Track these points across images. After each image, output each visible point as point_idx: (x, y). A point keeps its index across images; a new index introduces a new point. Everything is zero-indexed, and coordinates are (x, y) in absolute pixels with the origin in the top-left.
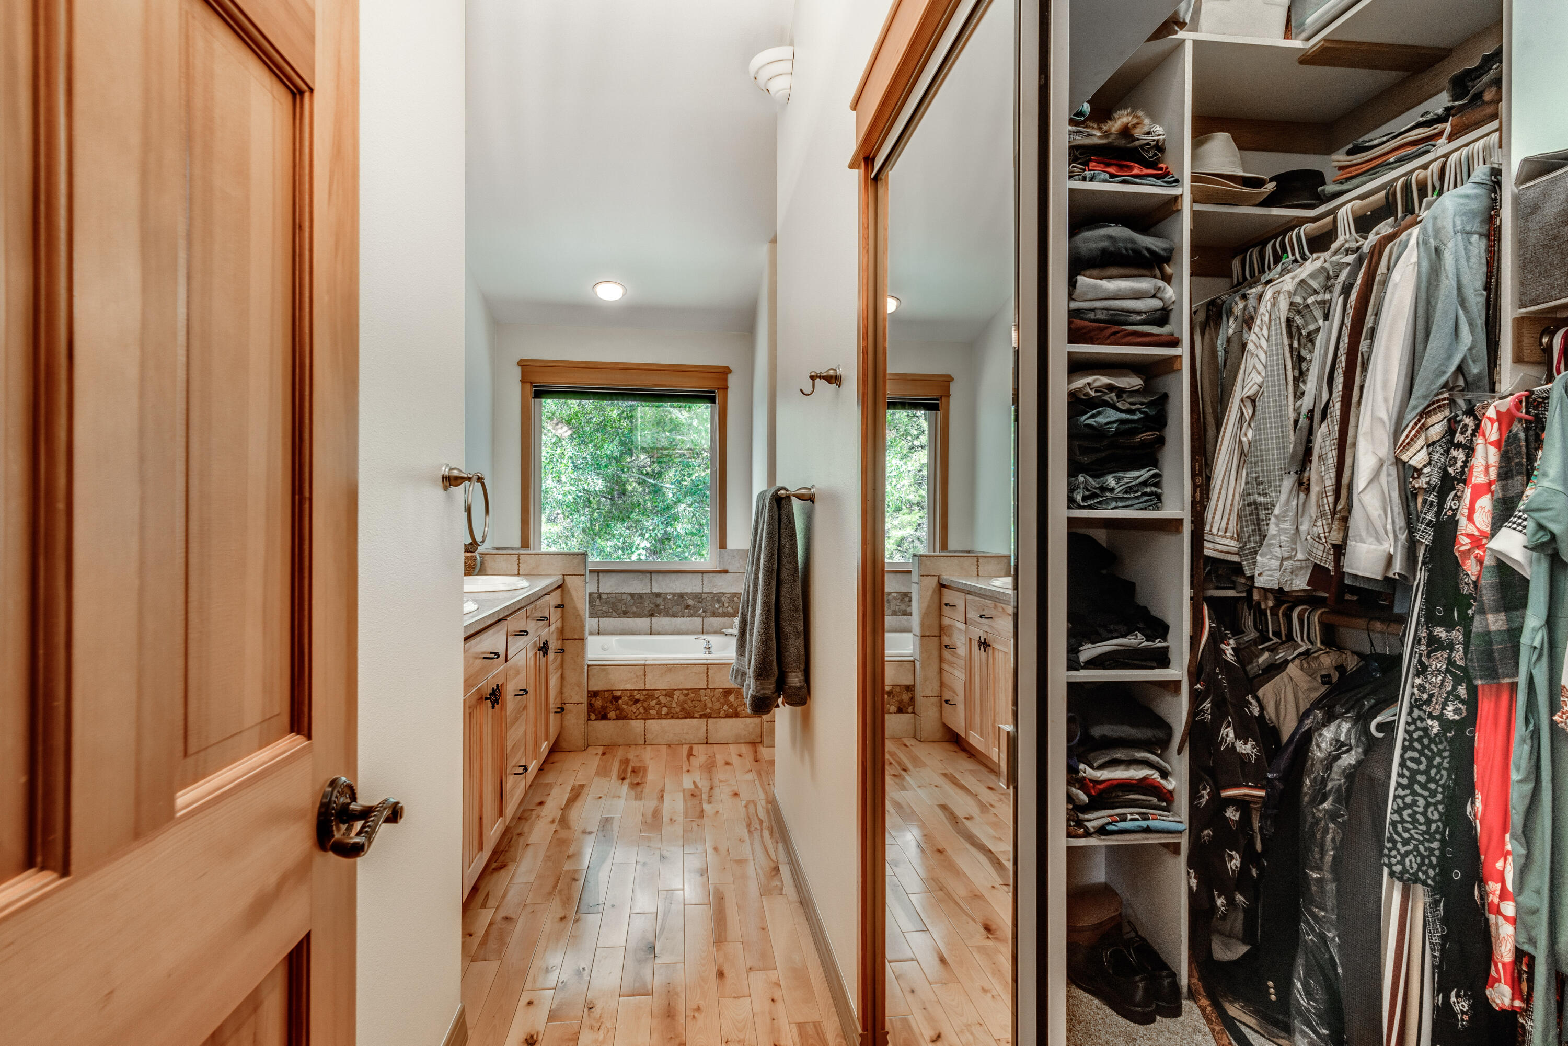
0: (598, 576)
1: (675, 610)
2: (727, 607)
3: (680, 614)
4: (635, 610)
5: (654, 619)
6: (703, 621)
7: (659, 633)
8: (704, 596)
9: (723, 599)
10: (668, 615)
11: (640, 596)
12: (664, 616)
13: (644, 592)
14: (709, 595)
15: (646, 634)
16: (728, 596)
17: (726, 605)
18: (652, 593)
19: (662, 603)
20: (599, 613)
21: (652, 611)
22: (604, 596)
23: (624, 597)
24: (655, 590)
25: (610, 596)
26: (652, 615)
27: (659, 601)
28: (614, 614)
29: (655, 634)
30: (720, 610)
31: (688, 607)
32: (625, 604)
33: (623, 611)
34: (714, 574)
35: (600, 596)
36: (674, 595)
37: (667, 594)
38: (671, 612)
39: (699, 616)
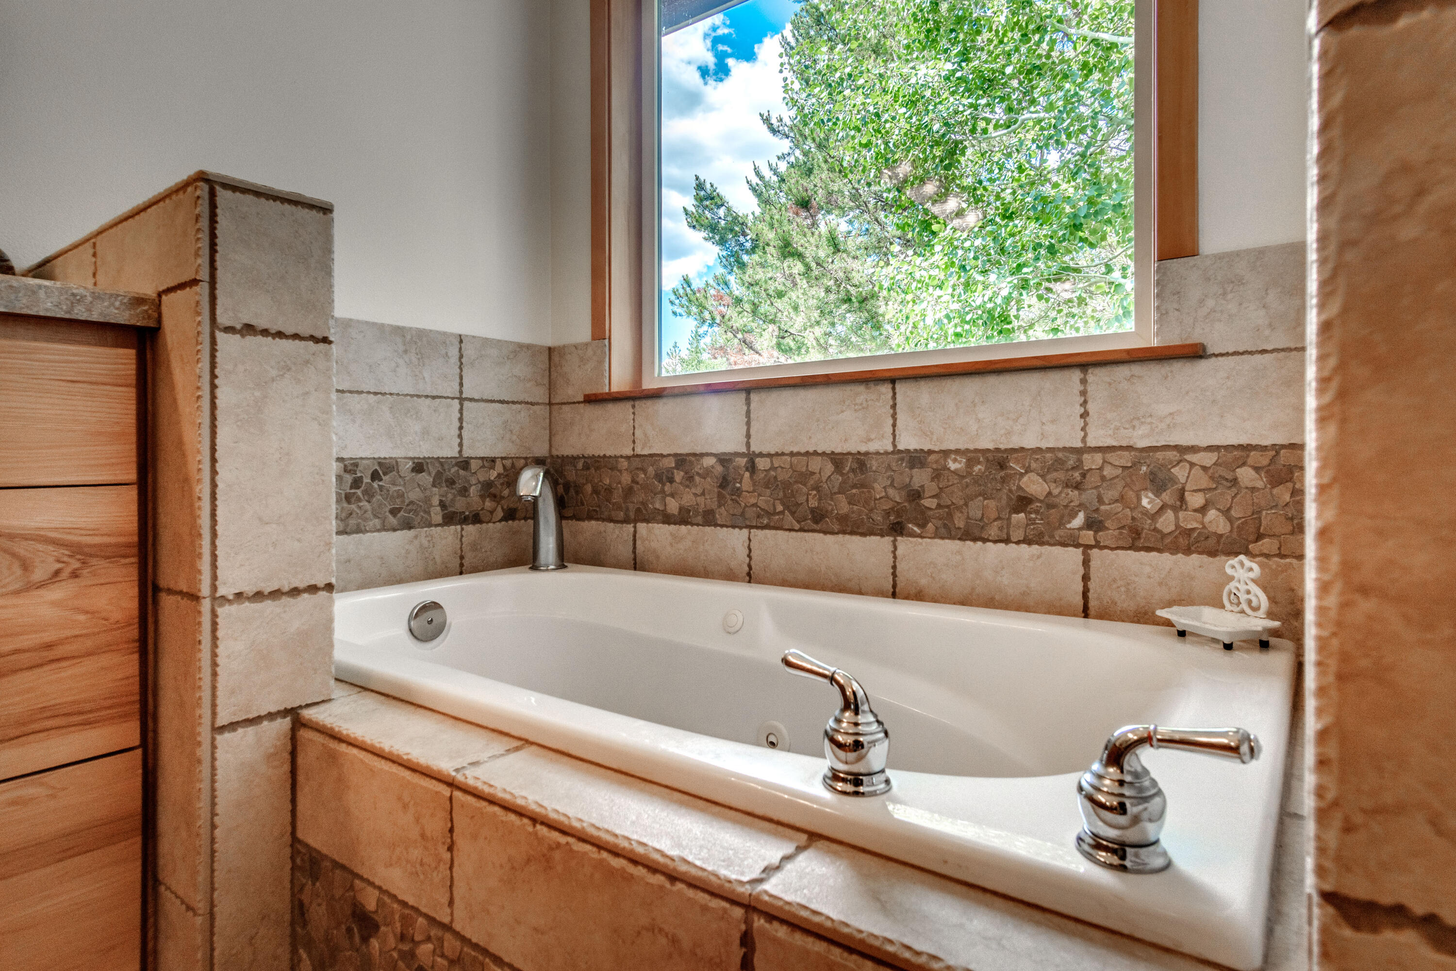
0: (748, 402)
1: (975, 509)
2: (1203, 510)
3: (993, 531)
4: (843, 506)
5: (905, 544)
6: (1086, 563)
7: (919, 596)
8: (1092, 461)
9: (1180, 473)
10: (948, 532)
11: (861, 460)
12: (937, 535)
13: (872, 447)
14: (1112, 457)
15: (879, 593)
16: (1208, 459)
17: (1196, 500)
18: (896, 451)
19: (931, 488)
20: (751, 513)
21: (898, 514)
22: (762, 464)
23: (815, 464)
24: (908, 441)
25: (777, 462)
26: (897, 529)
27: (920, 478)
28: (789, 519)
29: (907, 597)
30: (1167, 522)
31: (1023, 502)
32: (817, 488)
33: (813, 511)
34: (1136, 369)
35: (752, 458)
36: (972, 456)
37: (946, 453)
38: (959, 521)
39: (1071, 541)
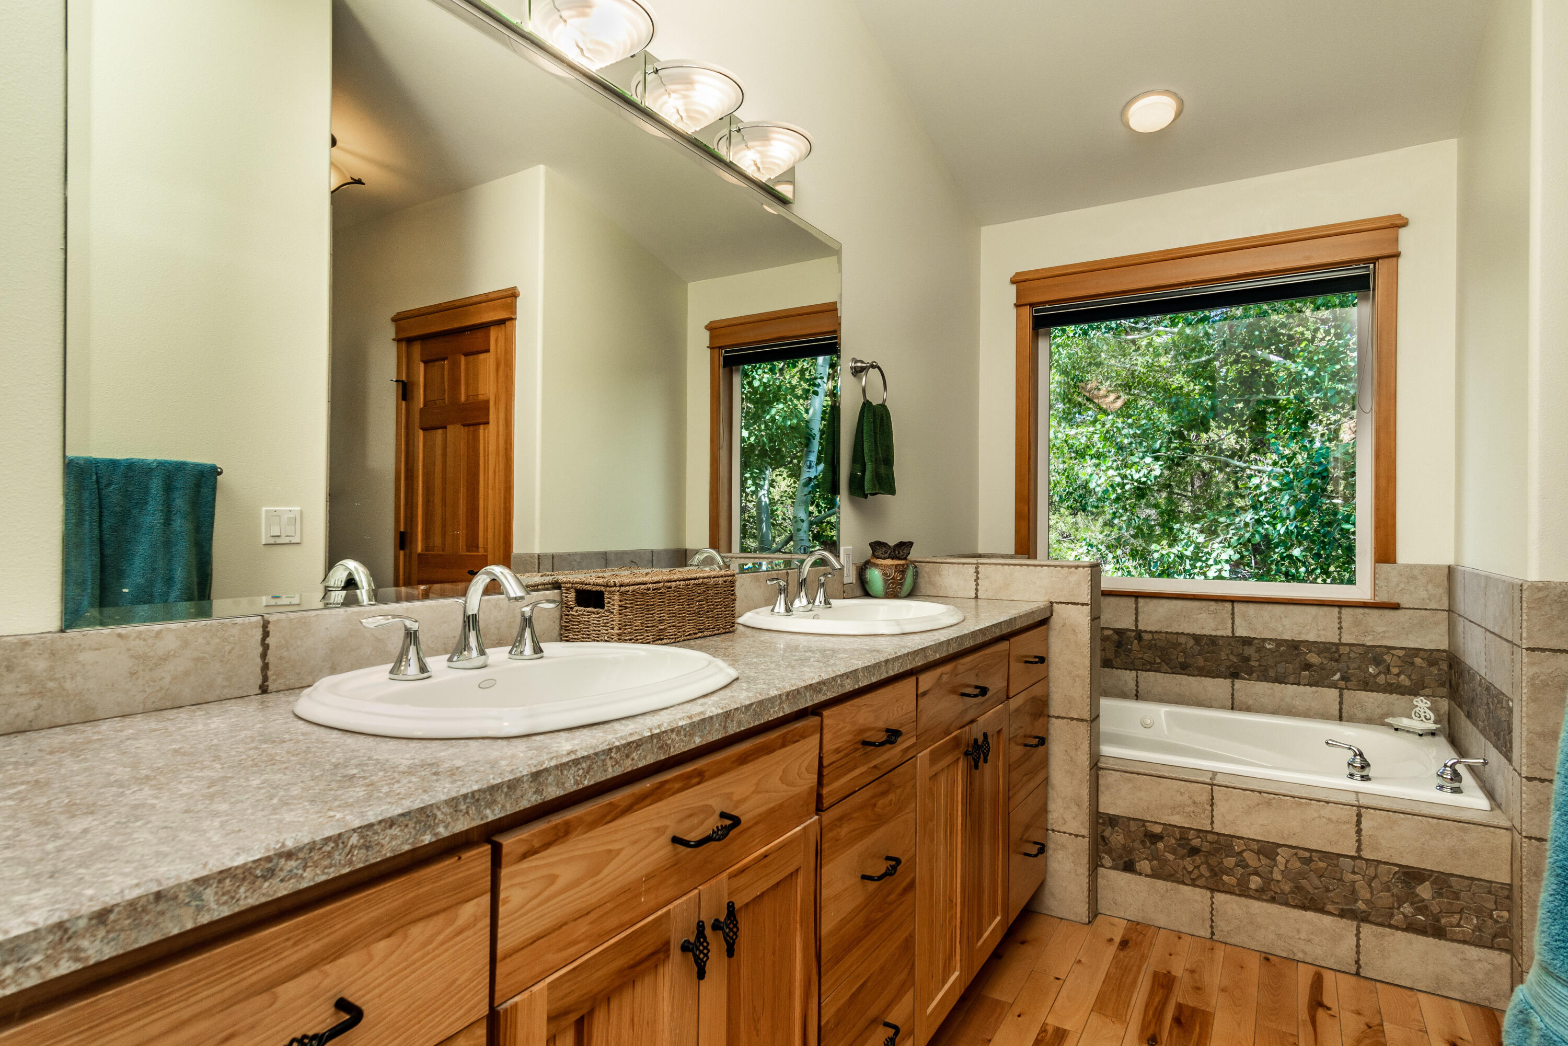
0: (1137, 603)
1: (1281, 668)
2: (1398, 675)
3: (1291, 679)
4: (1201, 662)
5: (1238, 684)
6: (1341, 696)
7: (1248, 709)
8: (1343, 650)
9: (1387, 658)
10: (1264, 678)
11: (1213, 640)
12: (1258, 679)
13: (1219, 633)
14: (1353, 648)
15: (1223, 707)
16: (1401, 653)
17: (1395, 670)
18: (1234, 636)
19: (1255, 656)
20: (1137, 662)
21: (1235, 668)
22: (1146, 637)
23: (1182, 640)
24: (1241, 632)
25: (1156, 636)
26: (1235, 675)
27: (1249, 651)
28: (1165, 667)
29: (1241, 710)
30: (1381, 679)
31: (1308, 666)
32: (1183, 652)
33: (1180, 663)
34: (1367, 610)
35: (1139, 634)
36: (1279, 643)
37: (1264, 640)
38: (1272, 673)
39: (1333, 685)
